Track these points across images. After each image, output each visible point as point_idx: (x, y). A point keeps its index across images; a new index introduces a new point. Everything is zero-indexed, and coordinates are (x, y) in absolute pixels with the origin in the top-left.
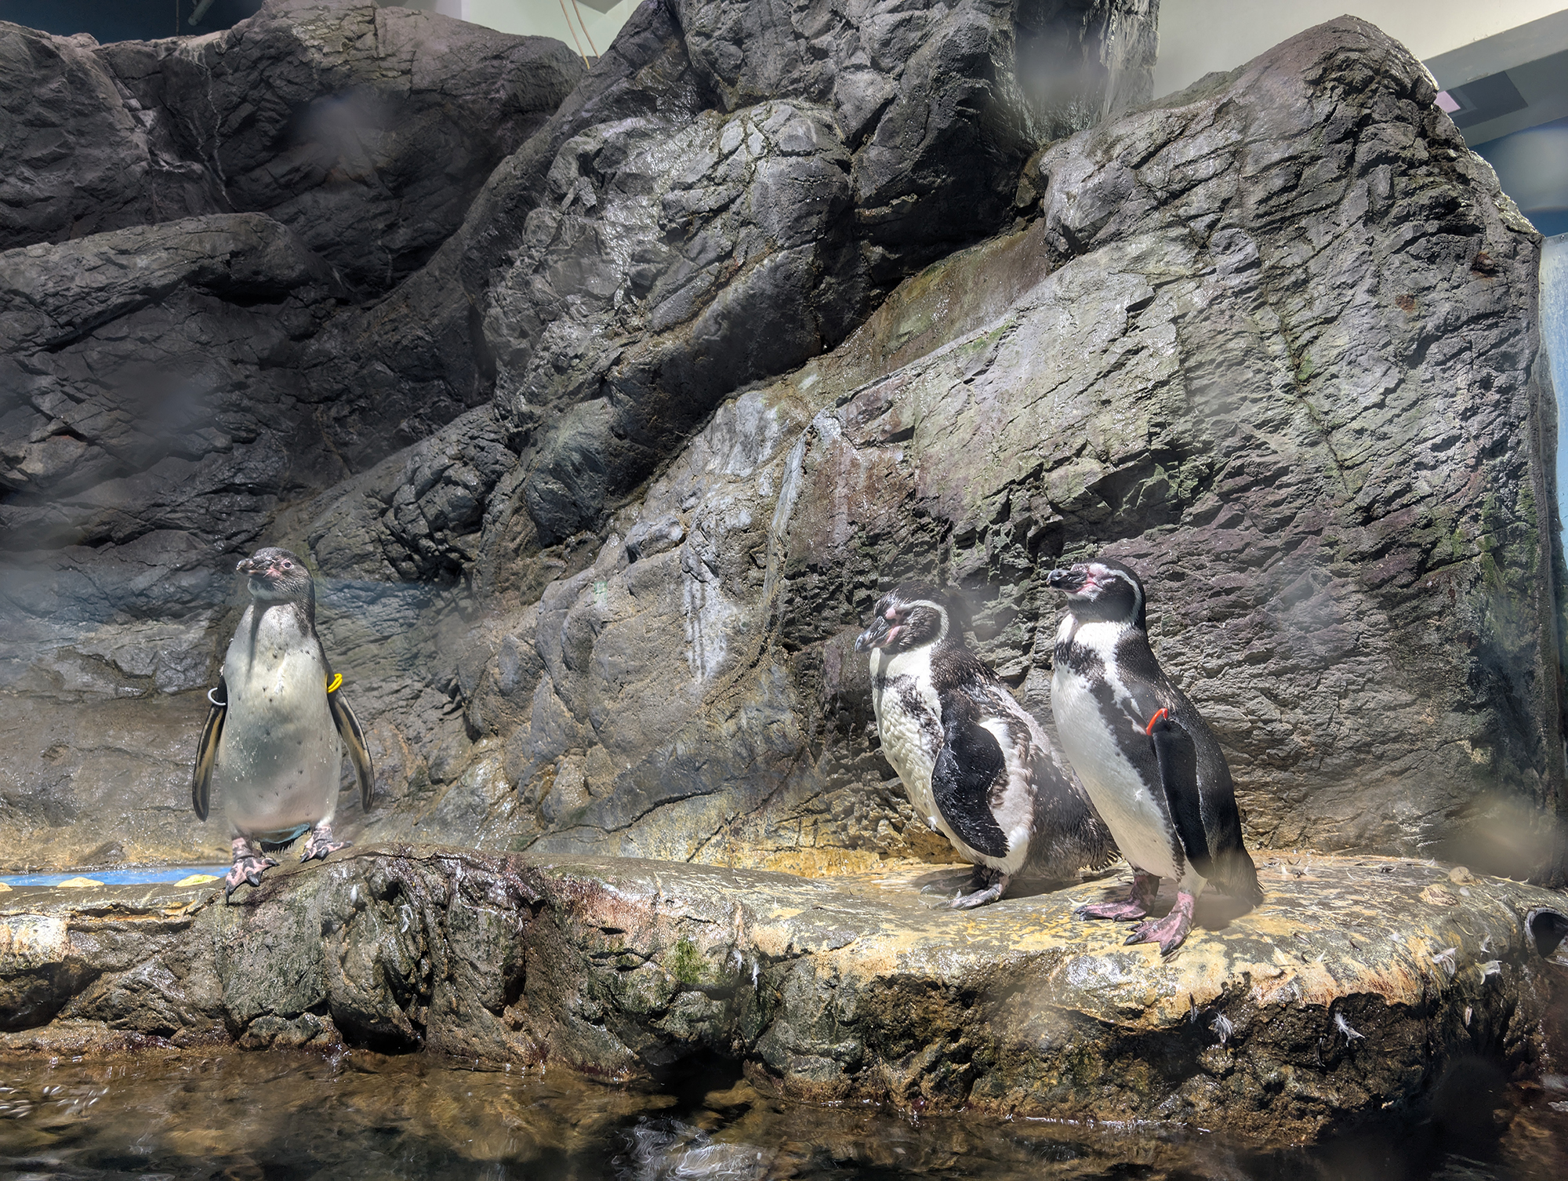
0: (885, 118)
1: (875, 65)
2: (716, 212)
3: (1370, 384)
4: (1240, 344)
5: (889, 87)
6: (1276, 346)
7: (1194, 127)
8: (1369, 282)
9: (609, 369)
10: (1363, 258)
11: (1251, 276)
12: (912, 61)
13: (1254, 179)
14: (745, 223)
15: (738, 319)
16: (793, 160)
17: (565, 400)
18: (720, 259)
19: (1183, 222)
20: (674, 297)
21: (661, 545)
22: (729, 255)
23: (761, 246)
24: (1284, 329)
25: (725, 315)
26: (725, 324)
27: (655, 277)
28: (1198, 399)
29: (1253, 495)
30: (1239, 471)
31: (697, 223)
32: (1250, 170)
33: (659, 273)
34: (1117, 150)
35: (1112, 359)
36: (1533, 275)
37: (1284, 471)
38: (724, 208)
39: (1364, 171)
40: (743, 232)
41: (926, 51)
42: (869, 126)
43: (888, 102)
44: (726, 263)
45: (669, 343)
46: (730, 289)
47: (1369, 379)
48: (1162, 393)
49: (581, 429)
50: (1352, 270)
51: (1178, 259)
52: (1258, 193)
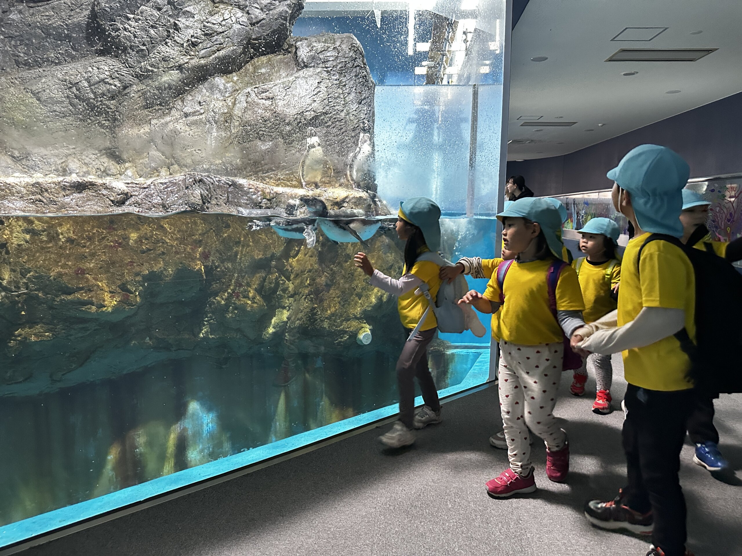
0: (262, 22)
1: (262, 9)
2: (221, 33)
3: (355, 106)
4: (337, 95)
5: (264, 16)
6: (342, 96)
7: (329, 50)
8: (355, 88)
9: (184, 64)
10: (354, 83)
11: (337, 82)
12: (271, 12)
13: (339, 63)
14: (228, 37)
15: (221, 60)
16: (243, 26)
17: (167, 69)
18: (220, 44)
19: (326, 68)
20: (206, 50)
21: (197, 114)
22: (222, 44)
23: (231, 44)
24: (343, 93)
25: (218, 58)
26: (217, 60)
27: (199, 43)
28: (330, 104)
29: (337, 123)
30: (335, 119)
31: (215, 34)
32: (338, 61)
33: (201, 42)
34: (314, 49)
35: (315, 92)
36: (374, 91)
37: (342, 120)
38: (223, 32)
39: (356, 67)
40: (227, 39)
41: (275, 12)
42: (257, 23)
43: (264, 19)
44: (221, 45)
45: (203, 62)
46: (221, 52)
47: (354, 105)
48: (325, 101)
49: (171, 78)
50: (353, 85)
51: (325, 75)
52: (340, 66)
